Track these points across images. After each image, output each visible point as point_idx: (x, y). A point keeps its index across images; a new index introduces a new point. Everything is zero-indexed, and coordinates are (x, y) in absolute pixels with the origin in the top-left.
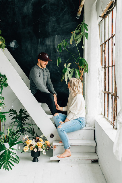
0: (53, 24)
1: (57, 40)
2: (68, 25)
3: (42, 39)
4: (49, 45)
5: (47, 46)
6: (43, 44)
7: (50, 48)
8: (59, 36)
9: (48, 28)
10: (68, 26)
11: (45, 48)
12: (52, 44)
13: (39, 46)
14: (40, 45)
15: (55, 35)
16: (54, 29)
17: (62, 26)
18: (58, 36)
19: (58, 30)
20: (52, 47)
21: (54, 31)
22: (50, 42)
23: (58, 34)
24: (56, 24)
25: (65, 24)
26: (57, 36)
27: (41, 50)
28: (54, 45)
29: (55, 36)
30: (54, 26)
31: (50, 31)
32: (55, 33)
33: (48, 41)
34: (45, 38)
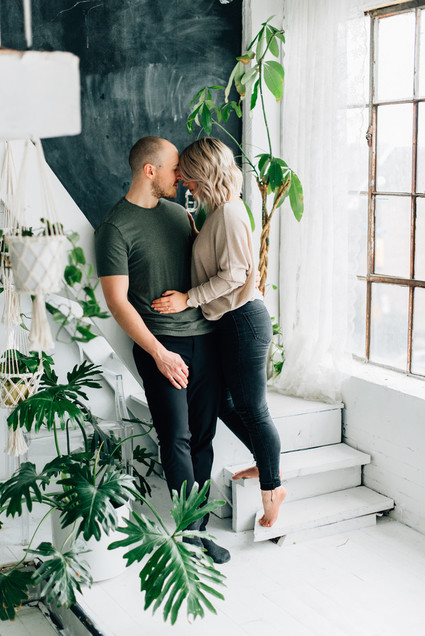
0: (138, 20)
1: (152, 85)
2: (192, 24)
3: (97, 77)
4: (125, 103)
5: (116, 106)
6: (103, 97)
7: (128, 114)
8: (160, 65)
9: (120, 32)
10: (189, 31)
11: (112, 112)
12: (134, 97)
13: (89, 105)
14: (92, 103)
15: (145, 63)
16: (140, 37)
17: (168, 28)
18: (155, 66)
19: (154, 42)
20: (135, 109)
21: (143, 48)
22: (129, 89)
23: (157, 59)
24: (148, 21)
25: (180, 23)
26: (151, 65)
27: (95, 120)
28: (141, 104)
29: (144, 67)
30: (142, 26)
31: (127, 44)
32: (146, 55)
33: (122, 87)
34: (110, 75)
